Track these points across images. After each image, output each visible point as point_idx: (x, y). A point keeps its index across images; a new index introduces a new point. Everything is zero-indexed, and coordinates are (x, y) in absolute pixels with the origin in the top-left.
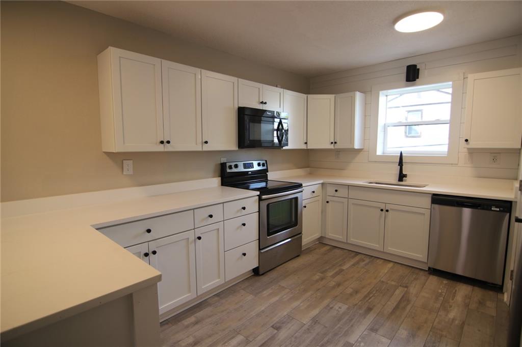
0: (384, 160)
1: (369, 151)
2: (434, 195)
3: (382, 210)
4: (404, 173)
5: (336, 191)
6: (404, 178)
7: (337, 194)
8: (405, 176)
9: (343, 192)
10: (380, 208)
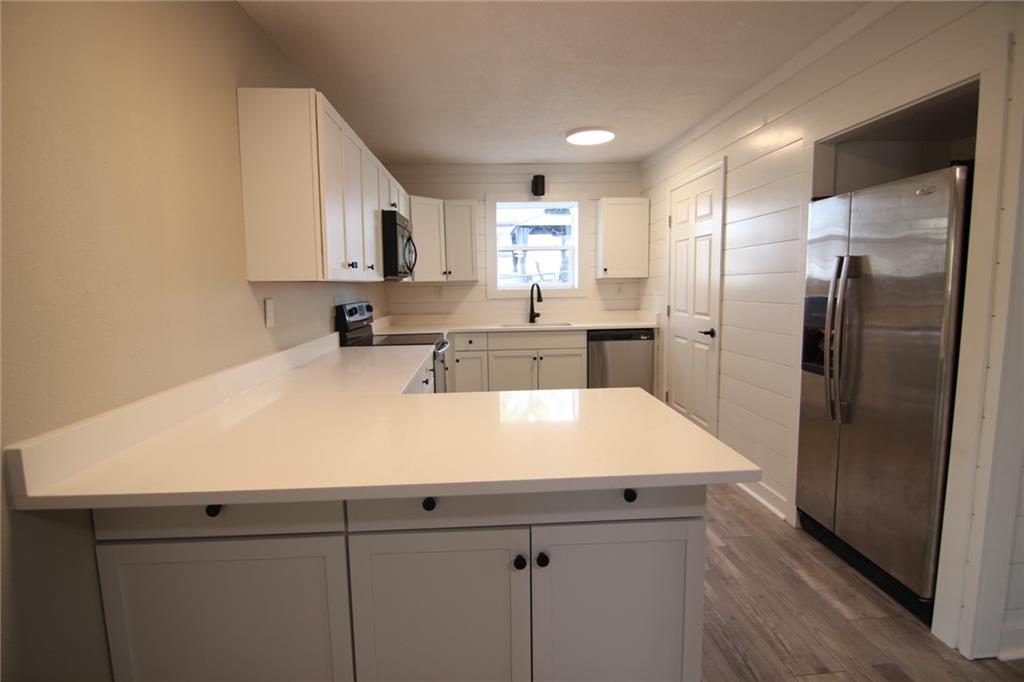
0: (509, 297)
1: (486, 285)
2: (589, 331)
3: (535, 359)
4: (536, 311)
5: (471, 342)
6: (537, 319)
7: (471, 347)
8: (538, 315)
9: (479, 343)
10: (531, 356)
